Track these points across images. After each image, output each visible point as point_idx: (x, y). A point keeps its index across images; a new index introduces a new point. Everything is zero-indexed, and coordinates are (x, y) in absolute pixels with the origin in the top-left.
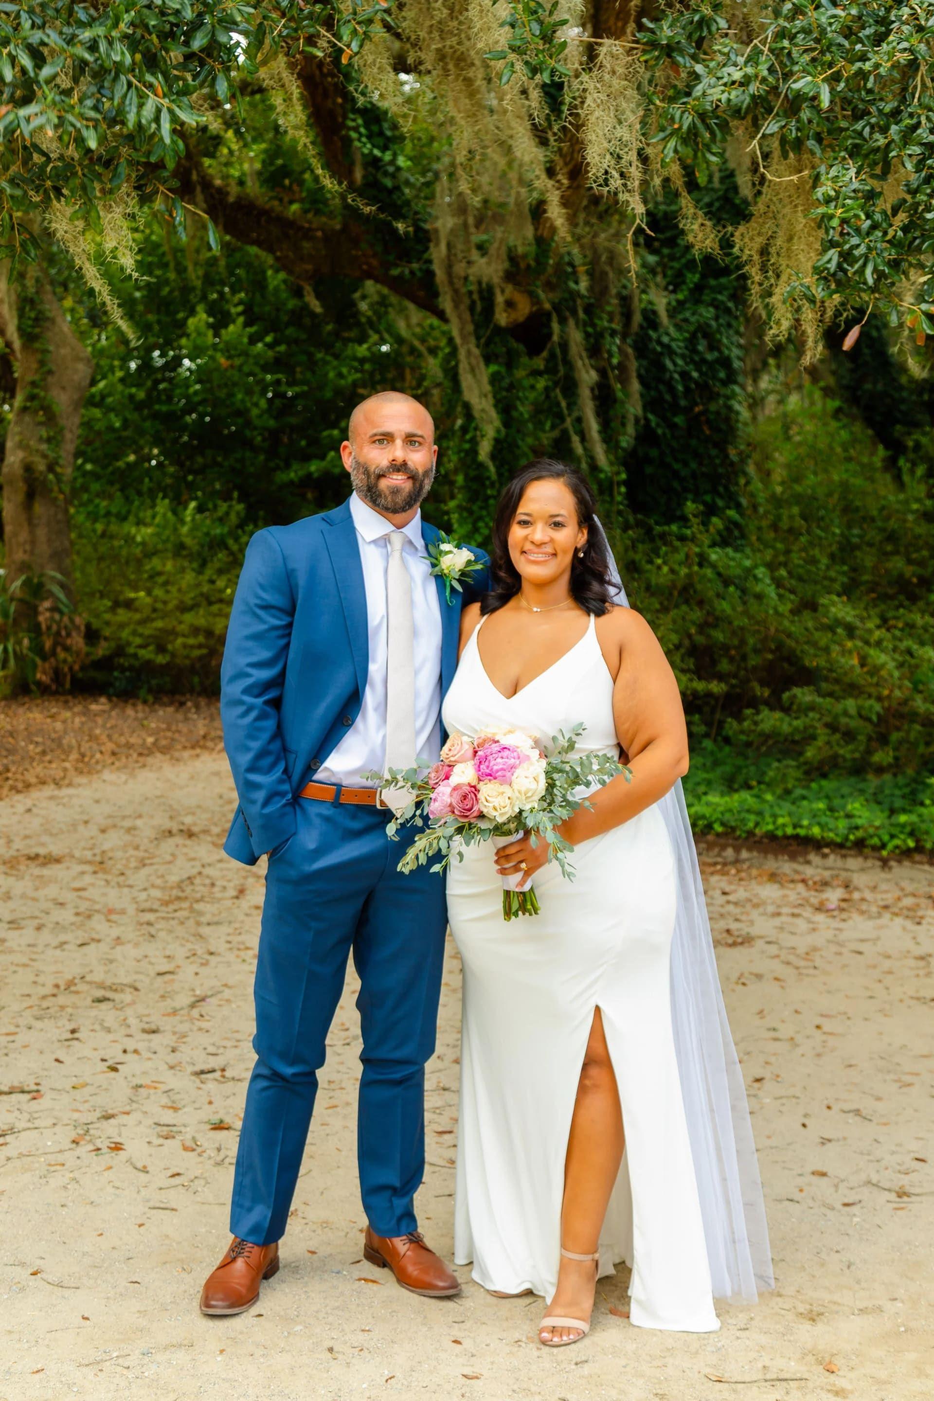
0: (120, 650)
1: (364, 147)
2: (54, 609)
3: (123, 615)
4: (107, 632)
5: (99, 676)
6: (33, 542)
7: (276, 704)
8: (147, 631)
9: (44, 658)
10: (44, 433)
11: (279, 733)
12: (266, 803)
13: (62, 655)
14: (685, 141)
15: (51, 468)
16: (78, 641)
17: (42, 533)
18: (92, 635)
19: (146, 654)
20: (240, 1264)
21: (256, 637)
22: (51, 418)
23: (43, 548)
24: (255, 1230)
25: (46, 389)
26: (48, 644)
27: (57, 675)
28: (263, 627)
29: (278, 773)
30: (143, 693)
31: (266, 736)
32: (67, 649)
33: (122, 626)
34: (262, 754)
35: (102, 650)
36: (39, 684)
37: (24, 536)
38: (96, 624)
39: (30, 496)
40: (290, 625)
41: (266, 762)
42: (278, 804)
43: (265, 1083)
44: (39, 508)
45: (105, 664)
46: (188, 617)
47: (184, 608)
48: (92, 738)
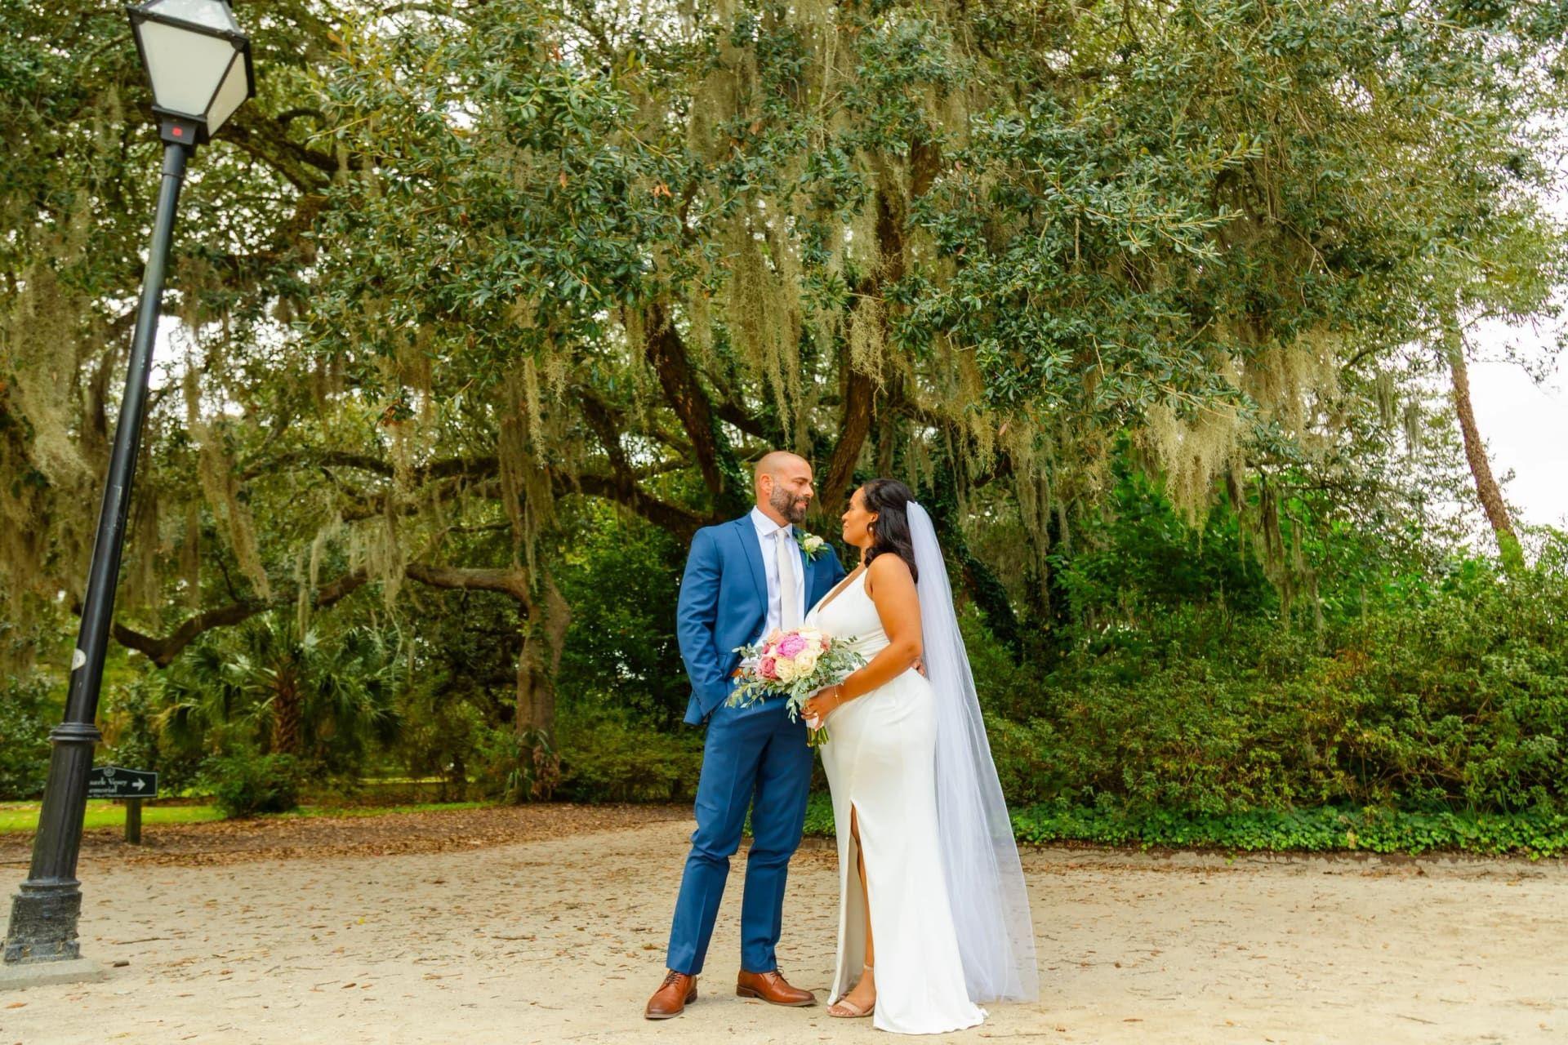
0: (581, 776)
1: (724, 470)
2: (543, 750)
3: (583, 755)
4: (574, 764)
5: (568, 791)
6: (533, 713)
7: (711, 626)
8: (597, 763)
9: (536, 780)
10: (542, 651)
11: (712, 641)
12: (708, 678)
13: (547, 778)
14: (908, 339)
15: (545, 671)
16: (556, 769)
17: (538, 708)
18: (564, 767)
19: (596, 777)
20: (672, 987)
21: (698, 588)
22: (546, 644)
23: (539, 716)
24: (683, 965)
25: (544, 627)
26: (539, 772)
27: (544, 790)
28: (701, 581)
29: (713, 663)
30: (593, 800)
31: (704, 642)
32: (550, 774)
33: (583, 761)
34: (703, 652)
35: (570, 776)
36: (533, 796)
37: (528, 709)
38: (567, 760)
39: (533, 687)
40: (719, 580)
41: (705, 657)
42: (714, 679)
43: (695, 863)
44: (538, 694)
45: (573, 784)
46: (620, 757)
47: (618, 752)
48: (563, 820)
